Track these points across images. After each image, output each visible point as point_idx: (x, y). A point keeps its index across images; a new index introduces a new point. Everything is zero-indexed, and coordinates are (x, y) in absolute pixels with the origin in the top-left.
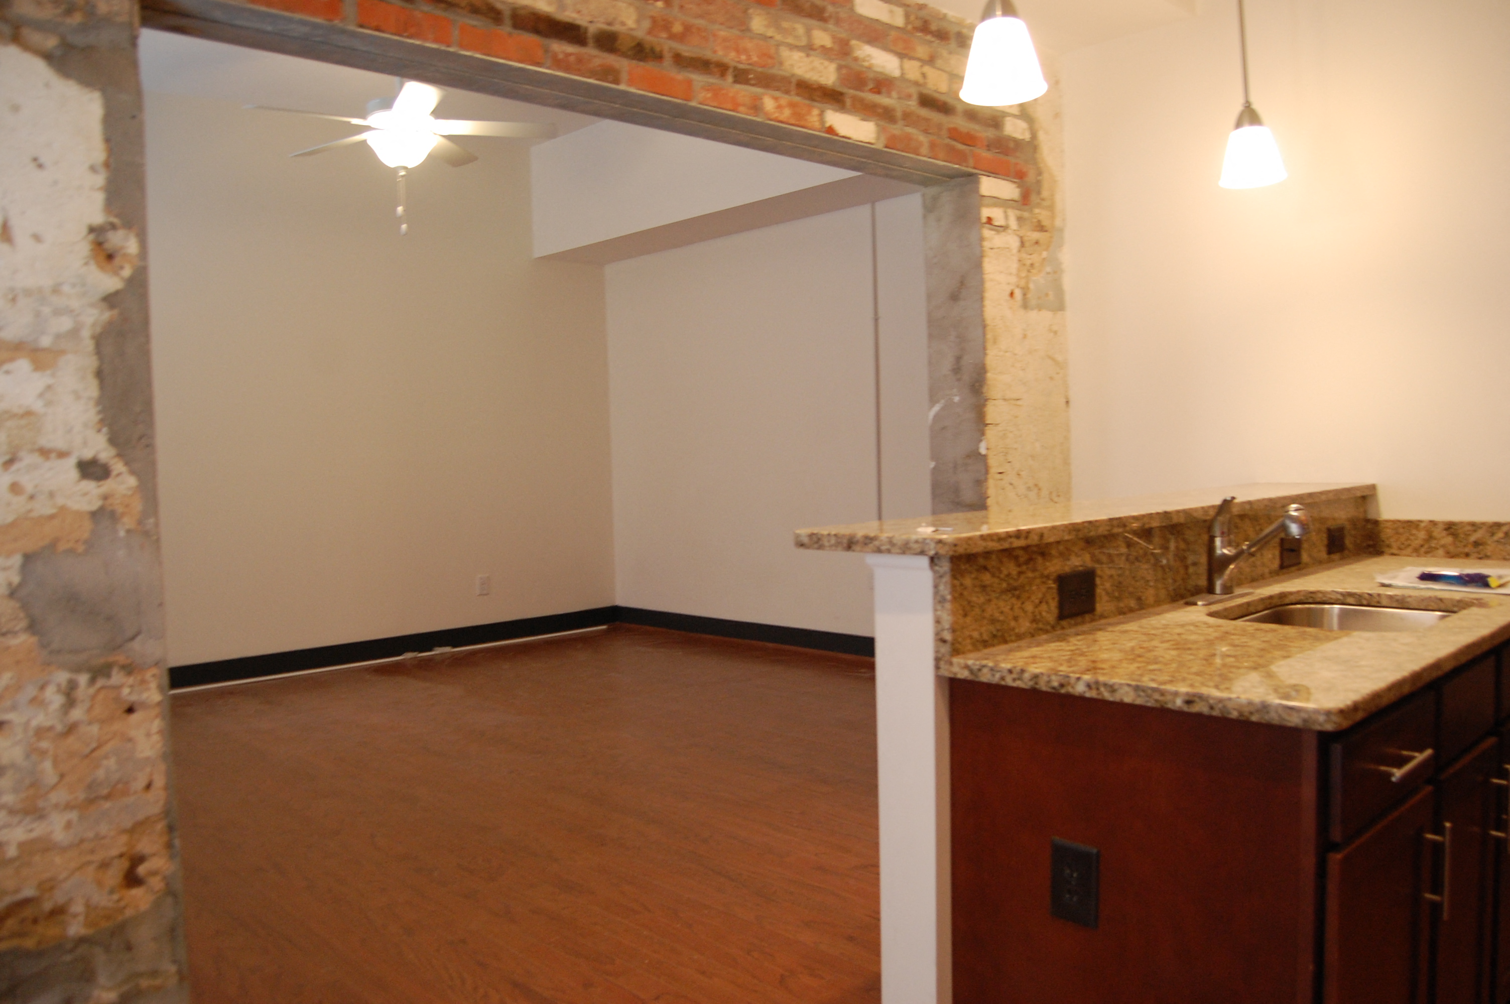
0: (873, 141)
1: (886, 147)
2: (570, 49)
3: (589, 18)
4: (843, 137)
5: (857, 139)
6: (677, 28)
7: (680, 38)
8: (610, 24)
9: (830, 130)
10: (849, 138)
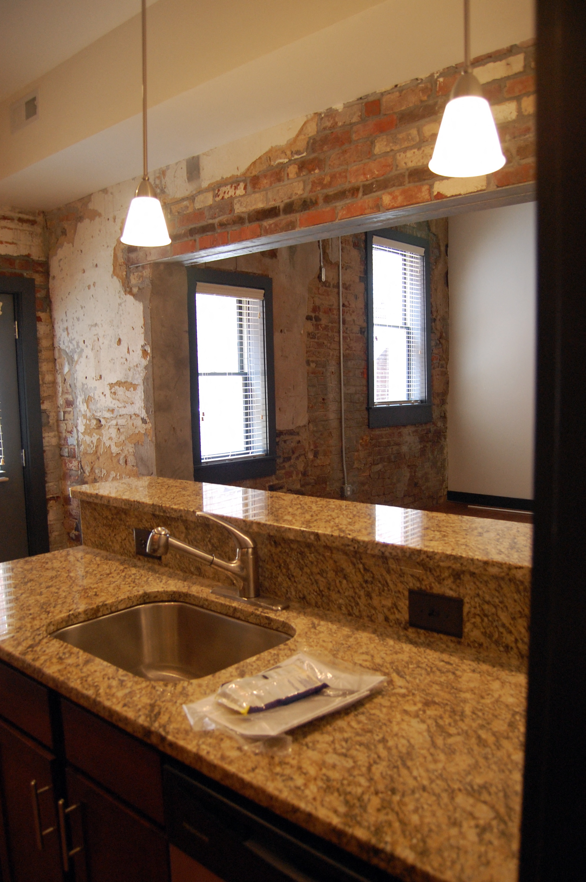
0: (484, 188)
1: (498, 187)
2: (271, 221)
3: (280, 201)
4: (452, 196)
5: (468, 192)
6: (327, 179)
7: (330, 184)
8: (290, 198)
9: (440, 196)
10: (460, 195)
